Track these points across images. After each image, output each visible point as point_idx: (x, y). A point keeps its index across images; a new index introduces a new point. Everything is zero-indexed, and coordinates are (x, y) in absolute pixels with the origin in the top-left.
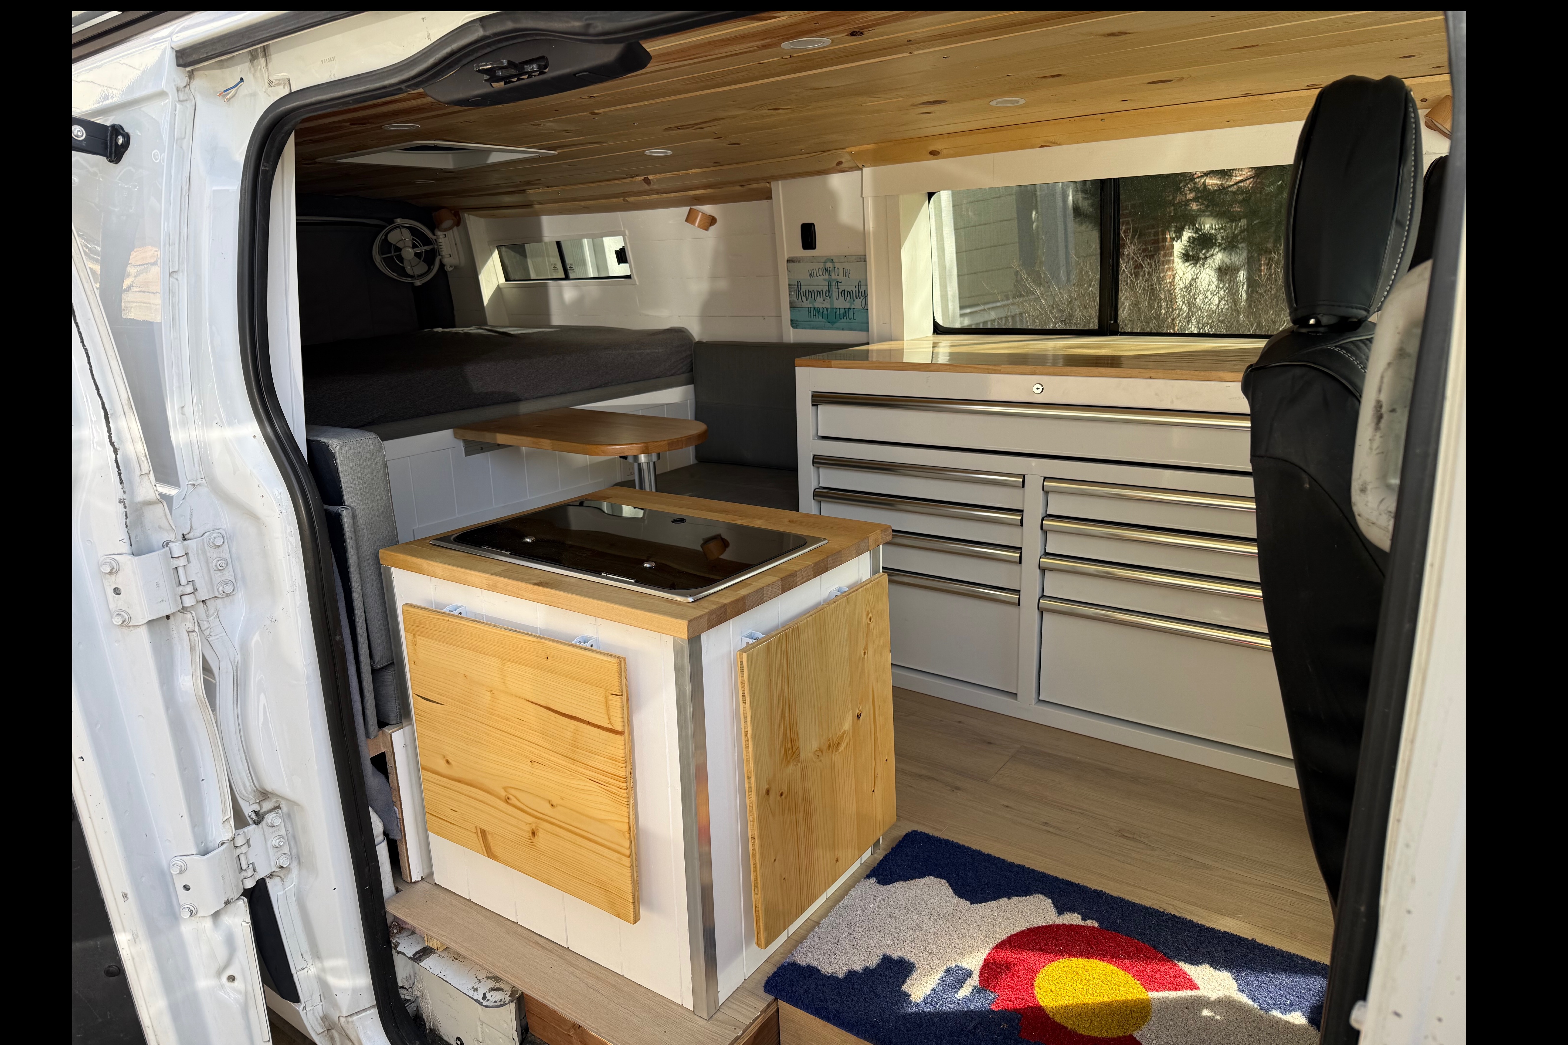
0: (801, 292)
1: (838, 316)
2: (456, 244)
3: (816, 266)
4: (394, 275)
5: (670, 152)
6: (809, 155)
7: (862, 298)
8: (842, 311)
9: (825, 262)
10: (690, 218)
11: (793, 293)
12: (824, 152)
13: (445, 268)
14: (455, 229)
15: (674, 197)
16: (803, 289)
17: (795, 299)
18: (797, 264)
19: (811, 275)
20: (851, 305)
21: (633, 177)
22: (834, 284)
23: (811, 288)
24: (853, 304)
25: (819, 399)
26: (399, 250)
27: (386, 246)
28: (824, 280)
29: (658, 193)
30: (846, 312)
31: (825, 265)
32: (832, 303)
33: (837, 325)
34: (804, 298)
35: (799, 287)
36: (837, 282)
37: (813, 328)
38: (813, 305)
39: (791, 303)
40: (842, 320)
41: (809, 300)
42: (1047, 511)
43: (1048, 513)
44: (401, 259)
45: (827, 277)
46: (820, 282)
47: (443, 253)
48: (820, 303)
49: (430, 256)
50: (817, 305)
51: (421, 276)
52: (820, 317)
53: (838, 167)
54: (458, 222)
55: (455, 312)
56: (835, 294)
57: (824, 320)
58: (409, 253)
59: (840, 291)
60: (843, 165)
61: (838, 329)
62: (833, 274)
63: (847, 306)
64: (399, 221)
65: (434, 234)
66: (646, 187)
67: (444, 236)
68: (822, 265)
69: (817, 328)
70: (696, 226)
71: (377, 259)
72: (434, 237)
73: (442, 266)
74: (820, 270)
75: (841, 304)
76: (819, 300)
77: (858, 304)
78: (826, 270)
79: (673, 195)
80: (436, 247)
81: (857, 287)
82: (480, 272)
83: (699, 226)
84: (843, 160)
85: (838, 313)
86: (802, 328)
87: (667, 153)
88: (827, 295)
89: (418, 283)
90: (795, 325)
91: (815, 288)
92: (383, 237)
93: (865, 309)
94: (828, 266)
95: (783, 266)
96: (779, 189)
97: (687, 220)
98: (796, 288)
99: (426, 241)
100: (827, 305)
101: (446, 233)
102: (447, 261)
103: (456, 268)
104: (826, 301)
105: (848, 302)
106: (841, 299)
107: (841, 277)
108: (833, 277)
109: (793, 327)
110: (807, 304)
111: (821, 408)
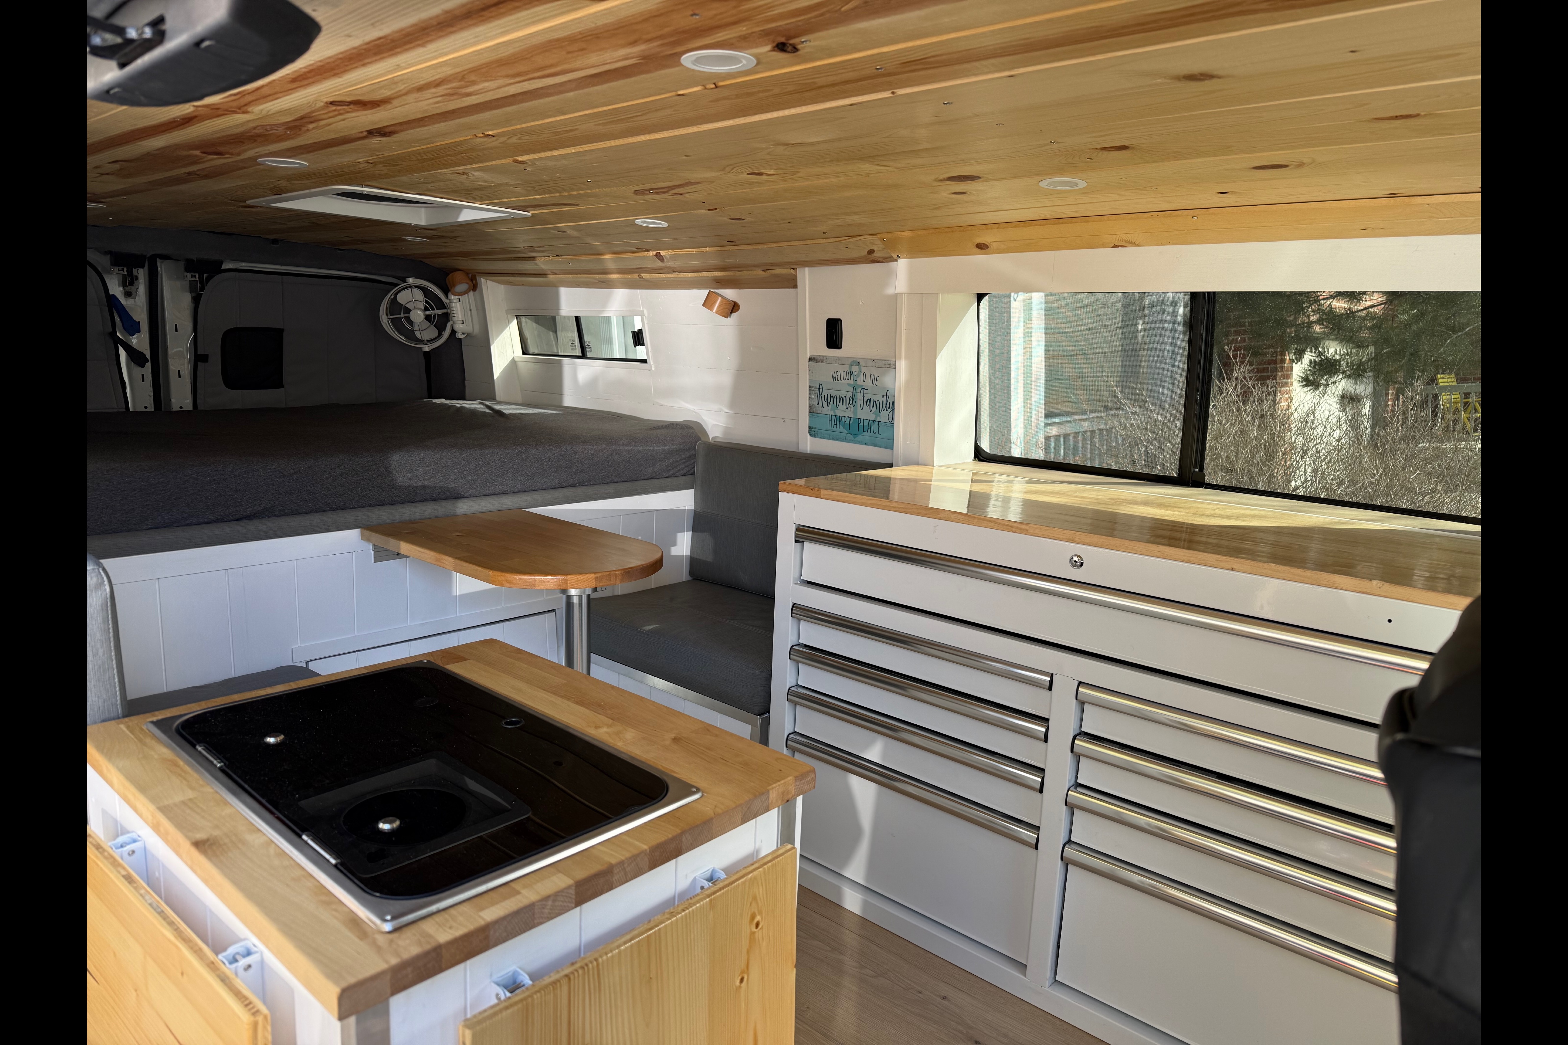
0: (823, 396)
1: (861, 429)
2: (470, 310)
3: (841, 368)
4: (402, 339)
5: (665, 224)
6: (834, 240)
7: (889, 410)
8: (866, 423)
9: (851, 365)
10: (708, 303)
11: (813, 396)
12: (852, 237)
13: (457, 334)
14: (471, 293)
15: (691, 277)
16: (825, 393)
17: (815, 403)
18: (819, 364)
19: (834, 378)
20: (876, 417)
21: (645, 251)
22: (859, 390)
23: (833, 393)
24: (880, 416)
25: (805, 534)
26: (408, 311)
27: (395, 307)
28: (849, 385)
29: (674, 272)
30: (871, 423)
31: (850, 368)
32: (855, 412)
33: (860, 438)
34: (825, 404)
35: (821, 390)
36: (863, 389)
37: (833, 439)
38: (835, 412)
39: (810, 407)
40: (865, 434)
41: (830, 406)
42: (1081, 726)
43: (1083, 729)
44: (411, 323)
45: (851, 382)
46: (843, 388)
47: (455, 319)
48: (842, 411)
49: (442, 321)
50: (839, 413)
51: (430, 341)
52: (842, 427)
53: (870, 256)
54: (474, 287)
55: (466, 382)
56: (859, 403)
57: (845, 431)
58: (418, 316)
59: (865, 400)
60: (875, 255)
61: (860, 443)
62: (859, 379)
63: (872, 417)
64: (411, 280)
65: (447, 297)
66: (659, 264)
67: (458, 300)
68: (847, 368)
69: (837, 440)
70: (714, 311)
71: (385, 319)
72: (447, 301)
73: (453, 332)
74: (845, 373)
75: (865, 414)
76: (842, 407)
77: (884, 416)
78: (852, 374)
79: (690, 275)
80: (449, 311)
81: (885, 397)
82: (494, 343)
83: (716, 312)
84: (875, 248)
85: (862, 424)
86: (821, 438)
87: (661, 224)
88: (851, 402)
89: (426, 348)
90: (813, 433)
91: (838, 394)
92: (392, 297)
93: (892, 423)
94: (854, 369)
95: (804, 364)
96: (805, 276)
97: (703, 305)
98: (817, 390)
99: (441, 305)
100: (849, 413)
101: (460, 297)
102: (460, 328)
103: (468, 335)
104: (849, 409)
105: (873, 413)
106: (866, 408)
107: (867, 384)
108: (859, 382)
109: (810, 435)
110: (828, 410)
111: (807, 545)
